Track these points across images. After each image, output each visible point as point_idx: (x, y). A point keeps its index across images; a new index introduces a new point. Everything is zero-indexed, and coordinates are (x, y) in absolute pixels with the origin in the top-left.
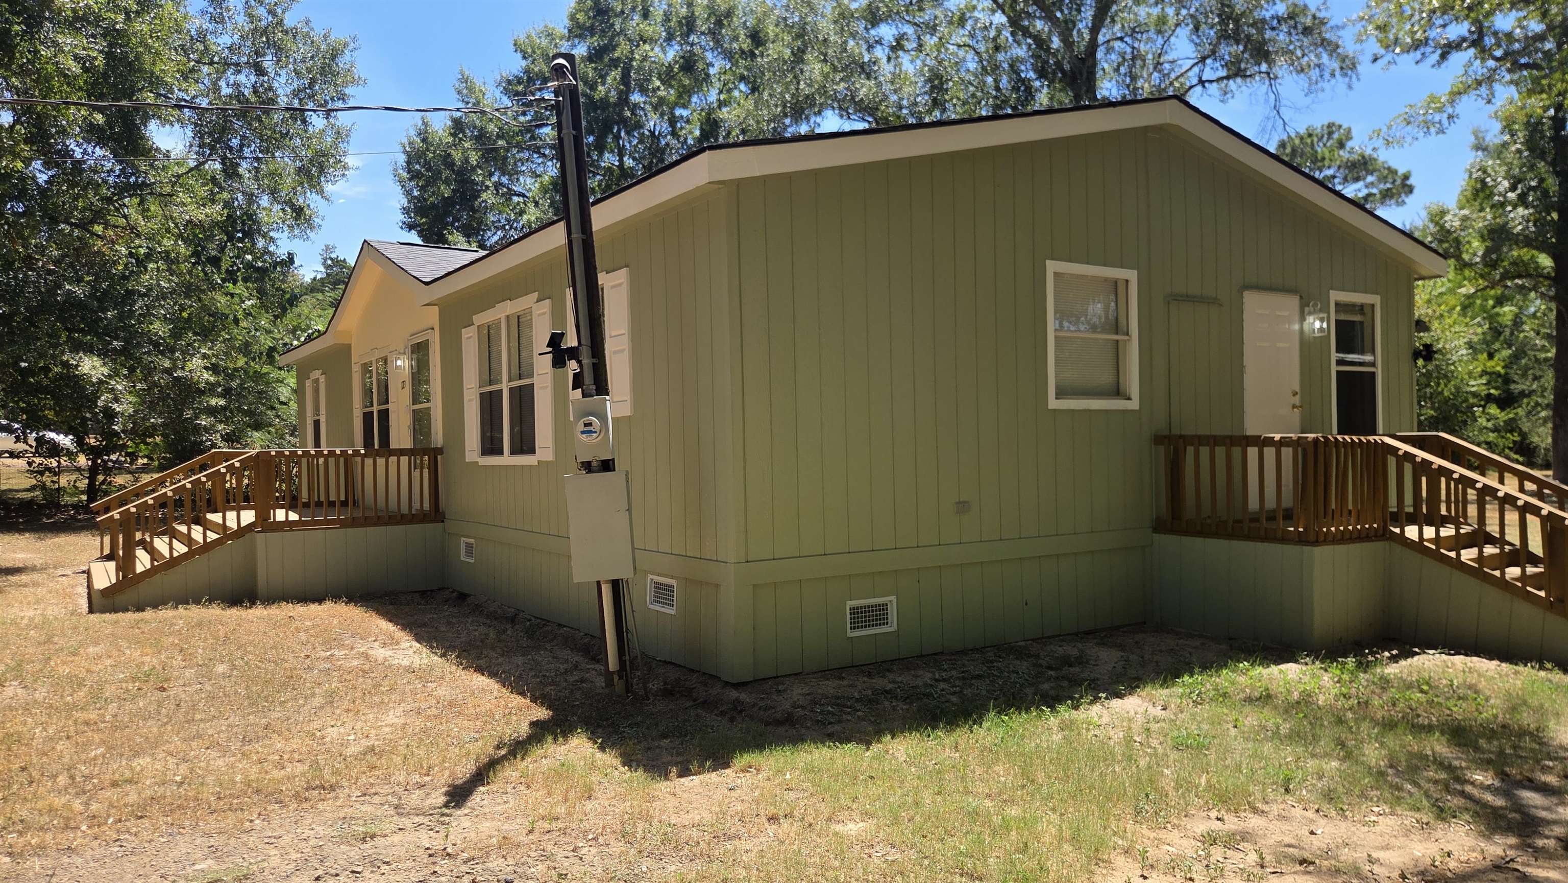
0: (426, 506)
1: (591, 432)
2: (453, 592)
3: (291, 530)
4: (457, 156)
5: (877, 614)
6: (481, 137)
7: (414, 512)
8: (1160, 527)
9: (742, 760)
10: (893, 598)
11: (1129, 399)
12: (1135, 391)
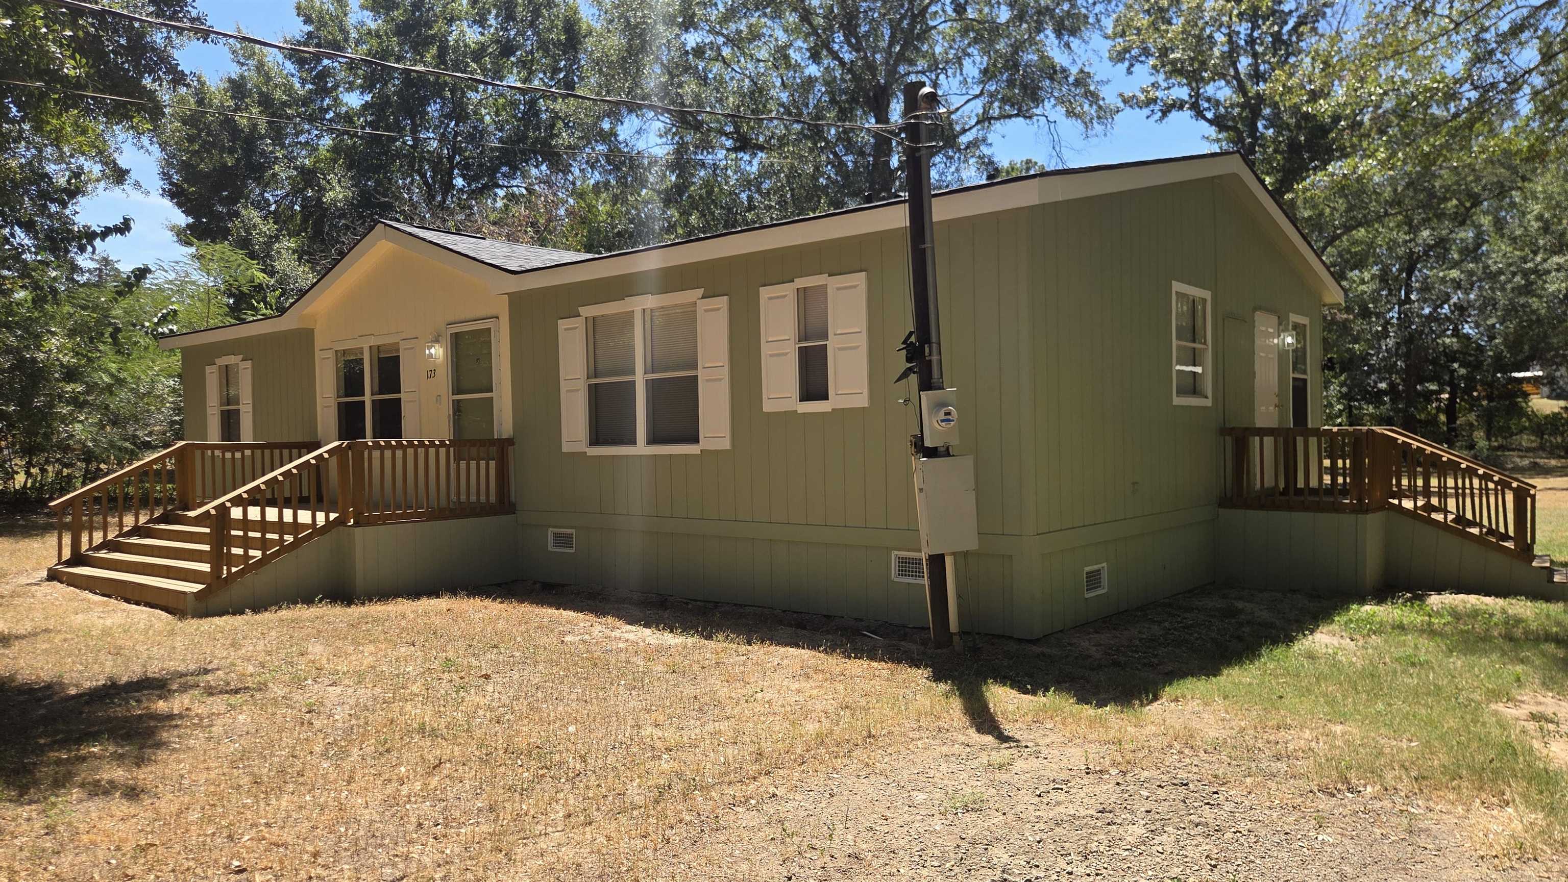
1: (949, 420)
2: (535, 583)
8: (1226, 502)
10: (1105, 564)
11: (1206, 397)
12: (1209, 389)
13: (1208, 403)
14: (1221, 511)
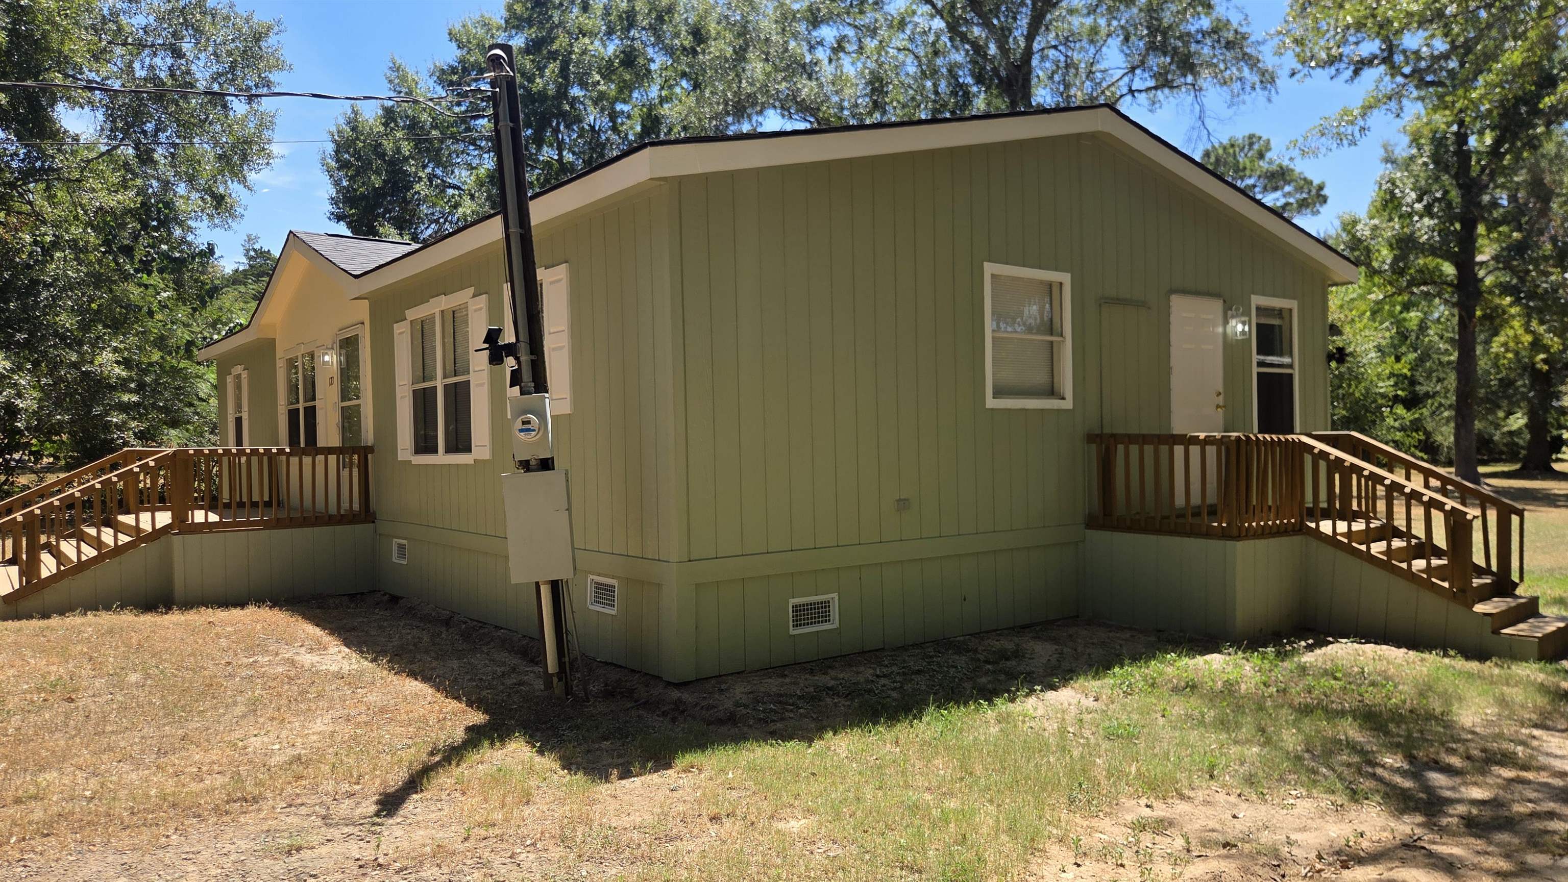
0: (356, 506)
1: (529, 430)
2: (385, 594)
3: (211, 532)
4: (388, 146)
5: (820, 611)
6: (414, 126)
7: (342, 512)
8: (1092, 523)
9: (683, 761)
10: (835, 595)
11: (1063, 398)
12: (1068, 391)
13: (1068, 404)
14: (1090, 533)
